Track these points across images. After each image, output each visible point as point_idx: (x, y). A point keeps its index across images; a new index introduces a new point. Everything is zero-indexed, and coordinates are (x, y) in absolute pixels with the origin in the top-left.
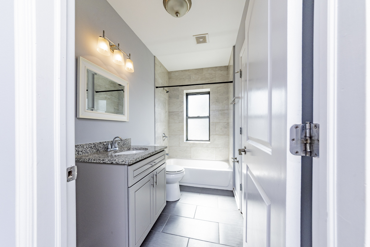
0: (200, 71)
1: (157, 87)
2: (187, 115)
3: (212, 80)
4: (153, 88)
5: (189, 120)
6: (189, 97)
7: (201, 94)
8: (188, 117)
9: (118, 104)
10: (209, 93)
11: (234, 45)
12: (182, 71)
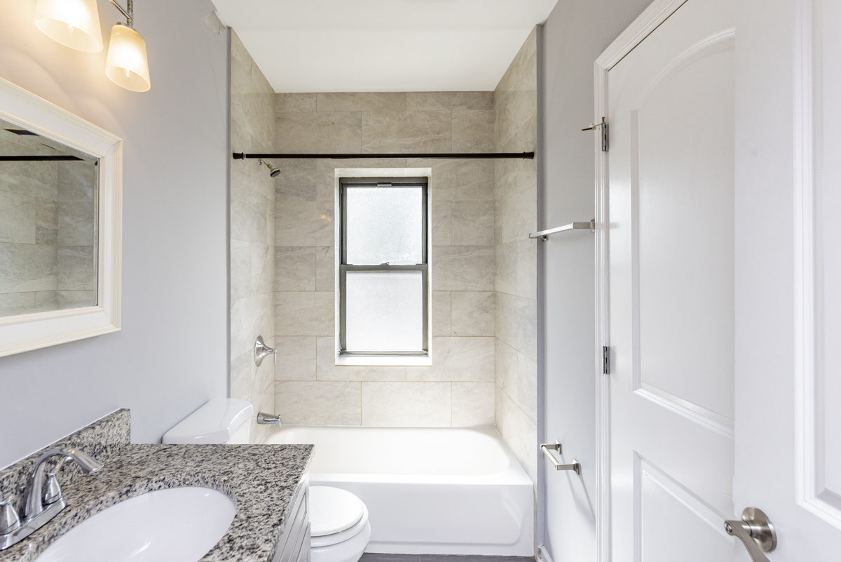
0: (394, 101)
1: (237, 156)
2: (343, 261)
3: (437, 137)
4: (222, 157)
5: (350, 277)
6: (350, 191)
7: (394, 185)
8: (345, 268)
9: (56, 211)
10: (423, 183)
11: (540, 21)
12: (327, 95)
